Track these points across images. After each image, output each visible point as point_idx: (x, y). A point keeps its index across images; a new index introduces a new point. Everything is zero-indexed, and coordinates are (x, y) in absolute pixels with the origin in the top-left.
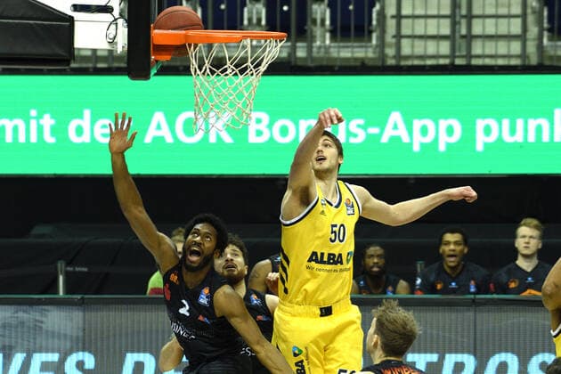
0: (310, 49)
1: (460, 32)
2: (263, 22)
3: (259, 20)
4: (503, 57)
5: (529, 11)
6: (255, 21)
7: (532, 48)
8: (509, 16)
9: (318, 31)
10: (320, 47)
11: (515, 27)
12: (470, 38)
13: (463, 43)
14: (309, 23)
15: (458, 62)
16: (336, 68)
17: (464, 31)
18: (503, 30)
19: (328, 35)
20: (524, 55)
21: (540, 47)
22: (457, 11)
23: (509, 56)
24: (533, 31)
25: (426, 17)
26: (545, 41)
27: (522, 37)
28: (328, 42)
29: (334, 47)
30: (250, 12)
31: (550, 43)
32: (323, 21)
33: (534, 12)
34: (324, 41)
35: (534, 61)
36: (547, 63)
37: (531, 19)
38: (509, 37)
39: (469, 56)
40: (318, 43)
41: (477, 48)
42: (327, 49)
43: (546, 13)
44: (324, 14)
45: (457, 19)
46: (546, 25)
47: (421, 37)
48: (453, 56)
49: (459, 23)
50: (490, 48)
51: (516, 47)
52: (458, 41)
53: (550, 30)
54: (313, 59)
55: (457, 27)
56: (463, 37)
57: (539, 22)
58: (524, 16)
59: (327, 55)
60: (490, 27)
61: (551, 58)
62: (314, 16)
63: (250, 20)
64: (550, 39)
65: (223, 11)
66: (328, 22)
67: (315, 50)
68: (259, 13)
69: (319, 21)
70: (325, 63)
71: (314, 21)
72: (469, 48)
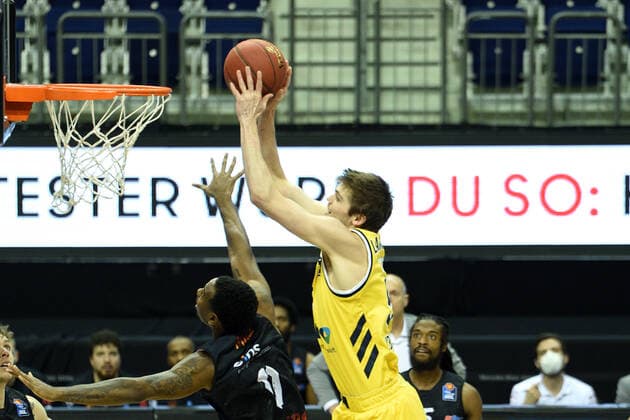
0: (183, 102)
1: (366, 83)
2: (126, 70)
3: (121, 68)
4: (419, 113)
5: (449, 57)
6: (115, 68)
7: (453, 103)
8: (426, 64)
9: (192, 81)
10: (195, 102)
11: (434, 77)
12: (378, 89)
13: (371, 97)
14: (182, 70)
15: (366, 119)
16: (216, 128)
17: (371, 82)
18: (418, 80)
19: (205, 87)
20: (444, 111)
21: (464, 102)
22: (363, 57)
23: (426, 113)
24: (455, 81)
25: (325, 64)
26: (470, 94)
27: (442, 90)
28: (205, 95)
29: (214, 101)
30: (110, 58)
31: (478, 97)
32: (199, 69)
33: (456, 59)
34: (200, 93)
35: (456, 118)
36: (472, 120)
37: (452, 67)
38: (426, 89)
39: (378, 112)
40: (193, 97)
41: (388, 102)
42: (205, 103)
43: (470, 59)
44: (200, 60)
45: (363, 66)
46: (470, 75)
47: (319, 89)
48: (358, 112)
49: (365, 72)
50: (404, 102)
51: (434, 102)
52: (365, 93)
53: (476, 81)
54: (188, 116)
55: (363, 77)
56: (370, 89)
57: (462, 71)
58: (444, 63)
59: (205, 112)
60: (403, 77)
61: (477, 114)
62: (188, 63)
63: (109, 68)
64: (476, 92)
65: (75, 56)
66: (205, 71)
67: (189, 105)
68: (121, 60)
69: (194, 69)
70: (201, 121)
71: (188, 70)
72: (378, 102)
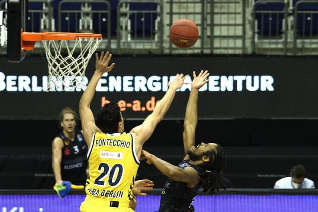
0: (119, 44)
1: (206, 34)
2: (91, 28)
3: (89, 27)
4: (232, 49)
5: (247, 22)
6: (86, 27)
7: (248, 44)
8: (235, 25)
9: (123, 33)
10: (124, 43)
11: (239, 31)
12: (212, 37)
13: (209, 40)
14: (118, 28)
15: (206, 51)
16: (134, 55)
17: (209, 34)
18: (232, 33)
19: (129, 36)
20: (244, 48)
21: (253, 43)
22: (205, 22)
23: (235, 48)
24: (249, 33)
26: (256, 40)
27: (243, 37)
28: (129, 39)
29: (133, 43)
30: (83, 22)
31: (259, 41)
32: (126, 27)
33: (250, 23)
34: (127, 39)
35: (250, 51)
36: (257, 52)
37: (248, 27)
38: (235, 37)
39: (212, 48)
40: (123, 40)
41: (217, 44)
42: (129, 43)
43: (256, 23)
44: (127, 23)
45: (205, 26)
46: (256, 30)
48: (202, 48)
49: (206, 29)
50: (224, 43)
51: (239, 43)
52: (206, 39)
53: (259, 33)
54: (121, 50)
55: (205, 31)
56: (208, 37)
57: (253, 28)
58: (244, 25)
59: (129, 48)
60: (224, 31)
61: (260, 49)
62: (121, 24)
63: (83, 26)
64: (259, 38)
65: (67, 21)
66: (129, 28)
67: (121, 44)
68: (88, 23)
69: (124, 28)
70: (127, 52)
71: (121, 28)
72: (212, 43)
